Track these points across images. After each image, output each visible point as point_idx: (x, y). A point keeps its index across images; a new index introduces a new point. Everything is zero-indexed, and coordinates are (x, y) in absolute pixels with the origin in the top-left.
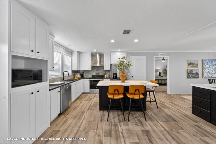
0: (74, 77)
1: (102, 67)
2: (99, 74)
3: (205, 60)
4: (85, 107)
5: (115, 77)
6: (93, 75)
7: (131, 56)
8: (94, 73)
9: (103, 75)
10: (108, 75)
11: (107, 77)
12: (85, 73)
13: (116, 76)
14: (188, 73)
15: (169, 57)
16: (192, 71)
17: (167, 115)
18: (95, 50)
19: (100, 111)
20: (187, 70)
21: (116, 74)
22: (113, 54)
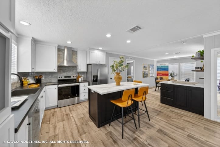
0: (22, 84)
1: (75, 67)
2: (70, 77)
3: (150, 65)
4: (72, 133)
5: (95, 80)
6: (60, 78)
7: (110, 57)
8: (62, 76)
9: (76, 78)
10: (83, 78)
11: (81, 81)
12: (44, 76)
13: (97, 79)
14: (143, 74)
15: (134, 61)
16: (145, 72)
17: (152, 109)
18: (69, 42)
19: (99, 129)
20: (143, 72)
21: (97, 76)
22: (92, 52)
